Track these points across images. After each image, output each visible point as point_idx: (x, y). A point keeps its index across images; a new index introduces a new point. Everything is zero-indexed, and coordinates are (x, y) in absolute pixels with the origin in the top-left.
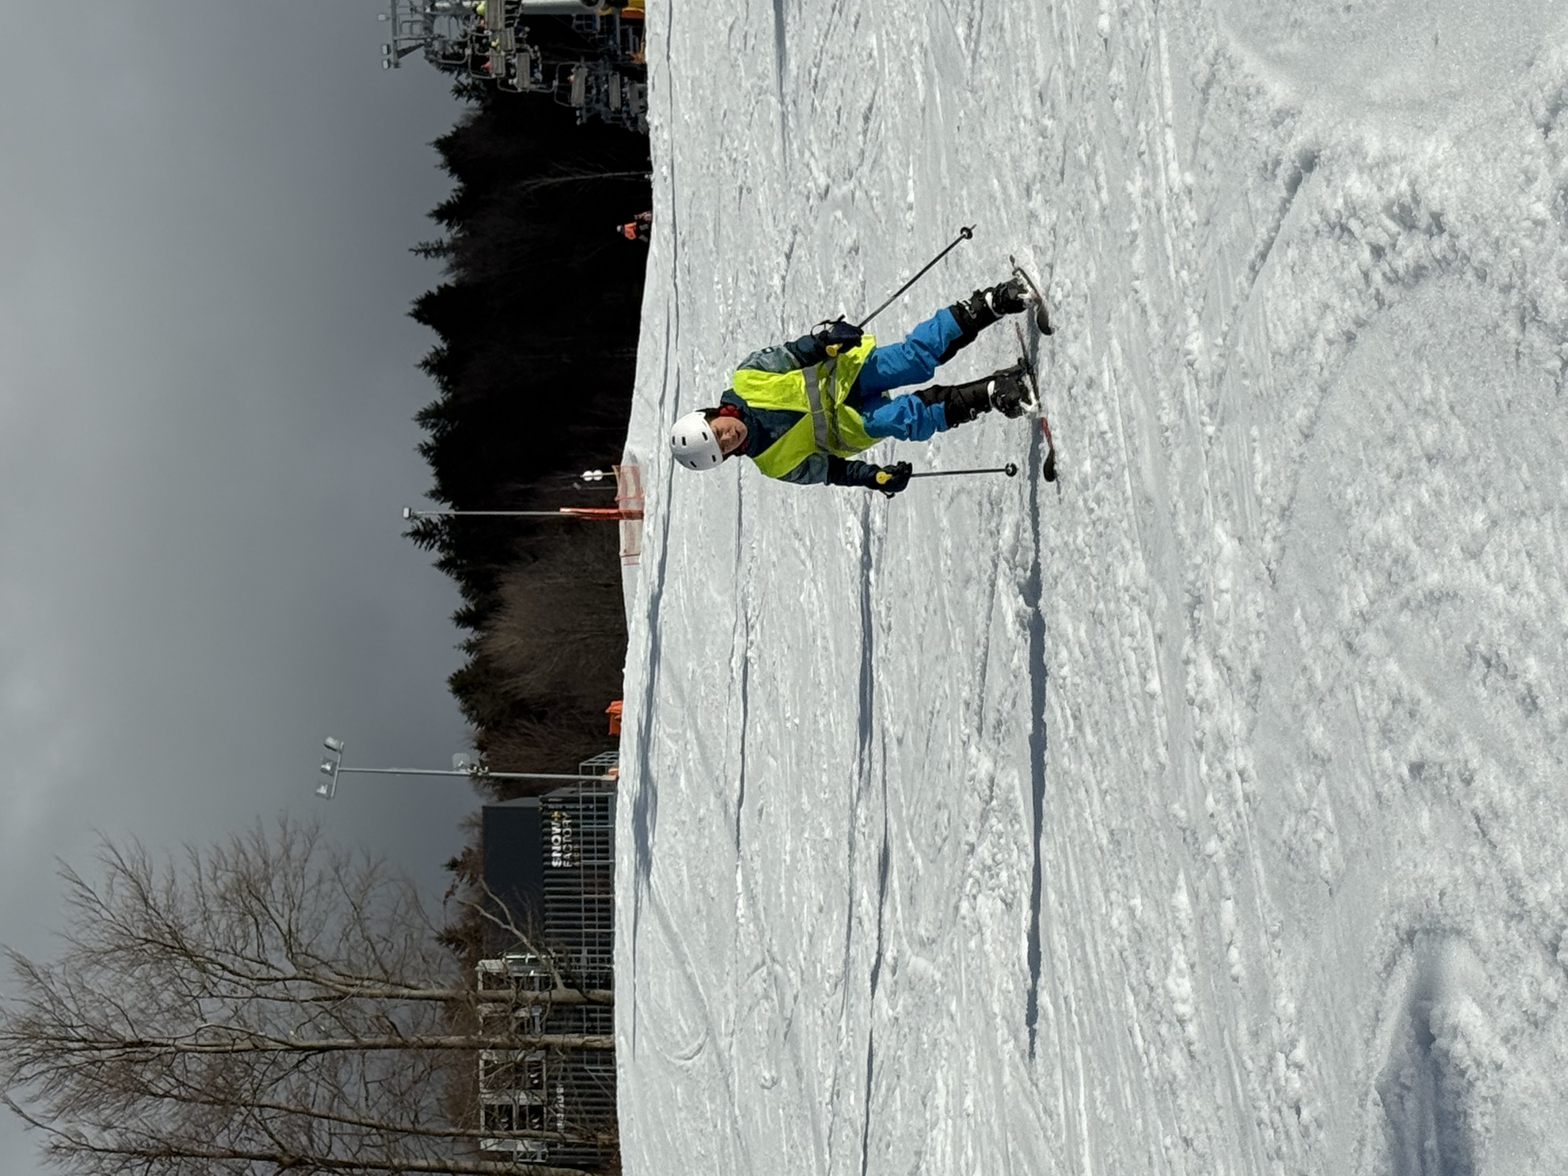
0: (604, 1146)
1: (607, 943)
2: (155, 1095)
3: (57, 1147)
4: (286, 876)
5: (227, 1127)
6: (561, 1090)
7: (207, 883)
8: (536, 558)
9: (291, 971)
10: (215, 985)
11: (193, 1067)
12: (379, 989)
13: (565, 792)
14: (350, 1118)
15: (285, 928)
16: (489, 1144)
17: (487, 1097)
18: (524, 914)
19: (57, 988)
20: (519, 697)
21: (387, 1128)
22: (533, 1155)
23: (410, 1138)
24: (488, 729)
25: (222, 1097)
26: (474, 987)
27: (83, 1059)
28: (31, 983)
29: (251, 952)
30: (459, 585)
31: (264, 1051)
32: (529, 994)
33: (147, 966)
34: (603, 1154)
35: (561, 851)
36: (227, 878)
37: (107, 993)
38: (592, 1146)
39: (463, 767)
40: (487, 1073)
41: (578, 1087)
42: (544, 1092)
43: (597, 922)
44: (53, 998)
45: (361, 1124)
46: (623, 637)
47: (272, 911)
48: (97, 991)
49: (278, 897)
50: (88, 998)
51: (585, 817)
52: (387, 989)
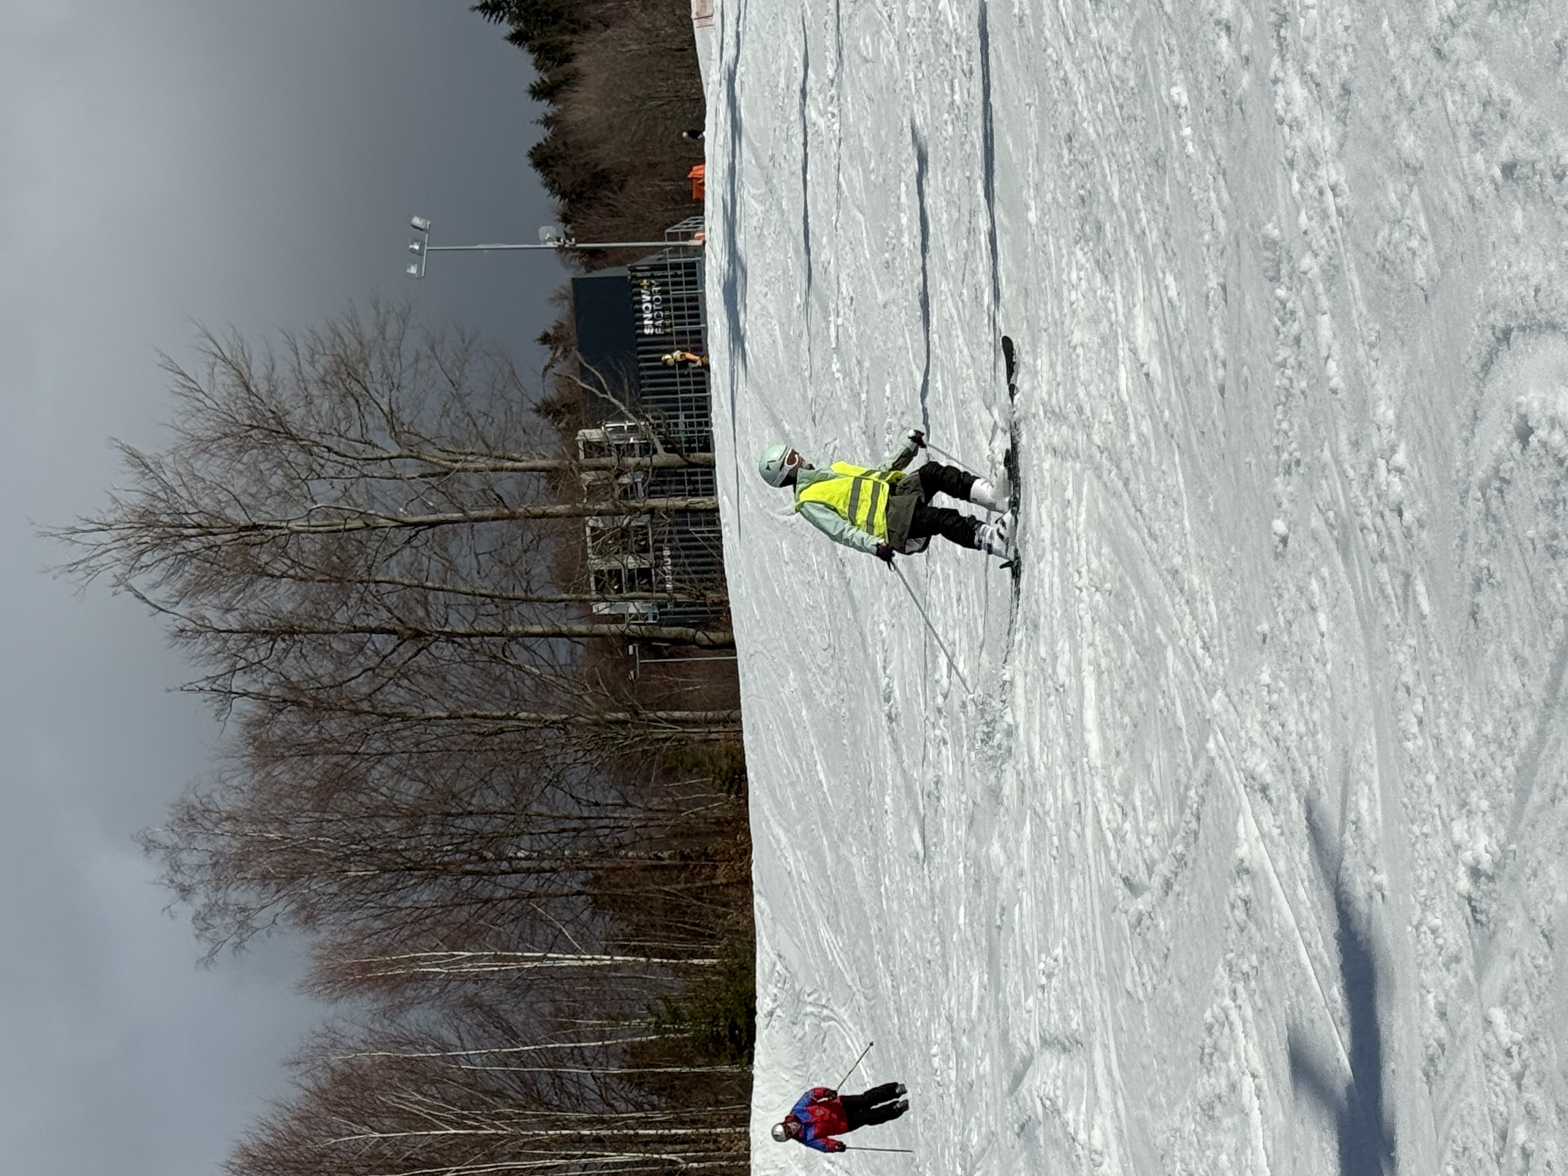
0: (714, 604)
1: (703, 408)
2: (272, 576)
3: (182, 631)
4: (382, 355)
5: (346, 604)
6: (667, 553)
7: (307, 368)
8: (607, 26)
9: (395, 451)
10: (322, 466)
11: (307, 546)
12: (481, 463)
13: (652, 259)
14: (464, 589)
15: (386, 409)
16: (602, 608)
17: (596, 563)
18: (621, 382)
19: (169, 477)
20: (600, 168)
21: (500, 597)
22: (645, 617)
23: (524, 605)
24: (571, 201)
25: (337, 574)
26: (575, 456)
27: (200, 545)
28: (143, 474)
29: (354, 433)
30: (532, 58)
31: (375, 528)
32: (631, 461)
33: (255, 451)
34: (713, 612)
35: (652, 319)
36: (324, 362)
37: (218, 480)
38: (701, 605)
39: (550, 240)
40: (594, 539)
41: (684, 548)
42: (651, 555)
43: (692, 387)
44: (167, 488)
45: (474, 594)
46: (699, 102)
47: (373, 392)
48: (208, 477)
49: (377, 378)
50: (200, 485)
51: (674, 284)
52: (491, 463)
